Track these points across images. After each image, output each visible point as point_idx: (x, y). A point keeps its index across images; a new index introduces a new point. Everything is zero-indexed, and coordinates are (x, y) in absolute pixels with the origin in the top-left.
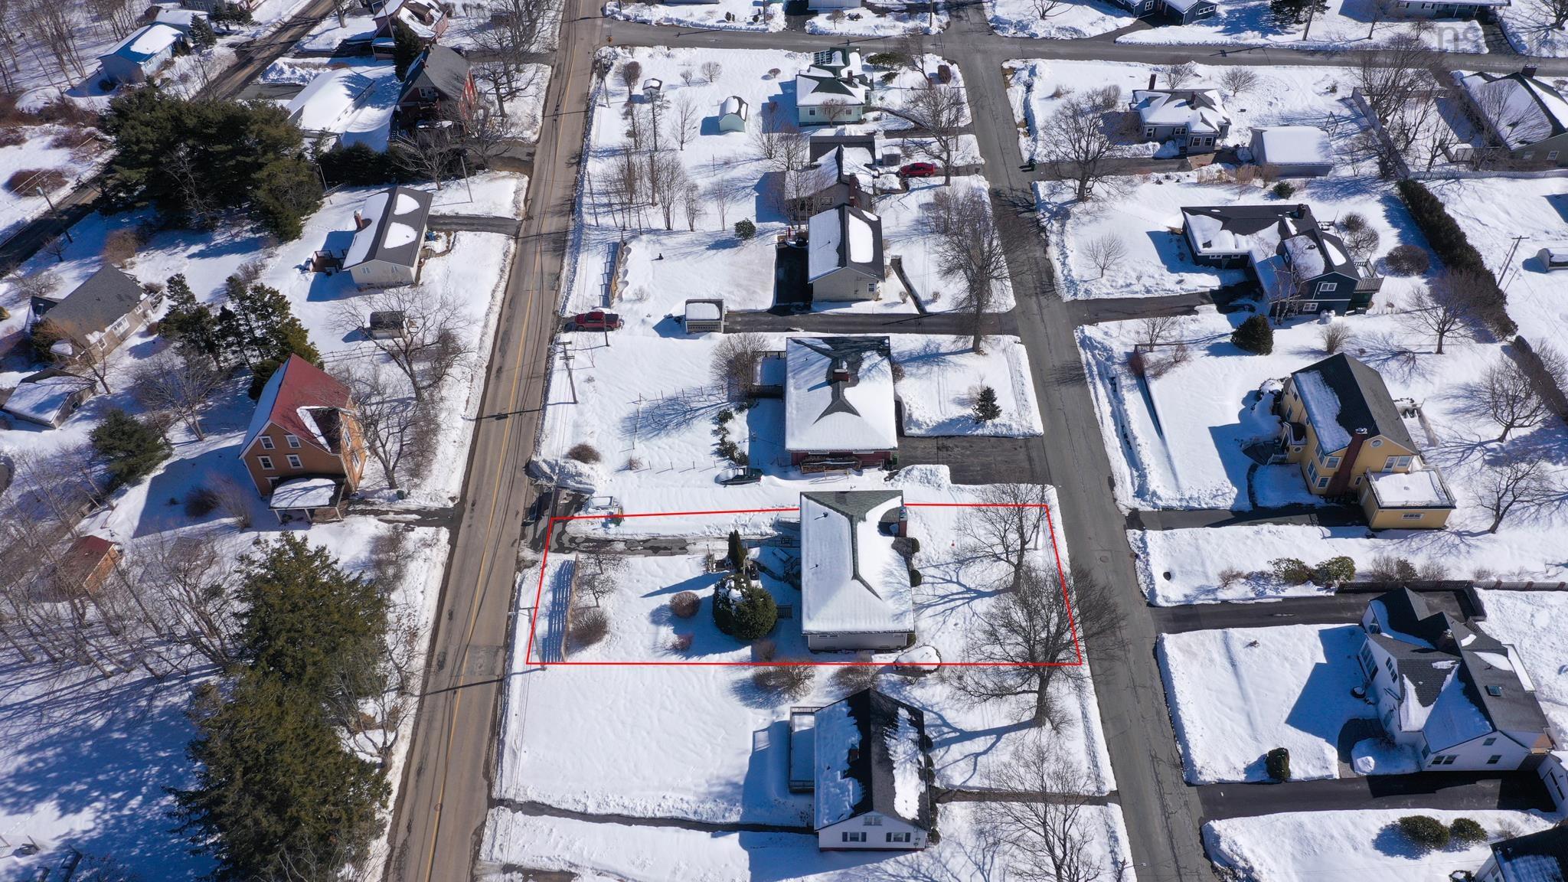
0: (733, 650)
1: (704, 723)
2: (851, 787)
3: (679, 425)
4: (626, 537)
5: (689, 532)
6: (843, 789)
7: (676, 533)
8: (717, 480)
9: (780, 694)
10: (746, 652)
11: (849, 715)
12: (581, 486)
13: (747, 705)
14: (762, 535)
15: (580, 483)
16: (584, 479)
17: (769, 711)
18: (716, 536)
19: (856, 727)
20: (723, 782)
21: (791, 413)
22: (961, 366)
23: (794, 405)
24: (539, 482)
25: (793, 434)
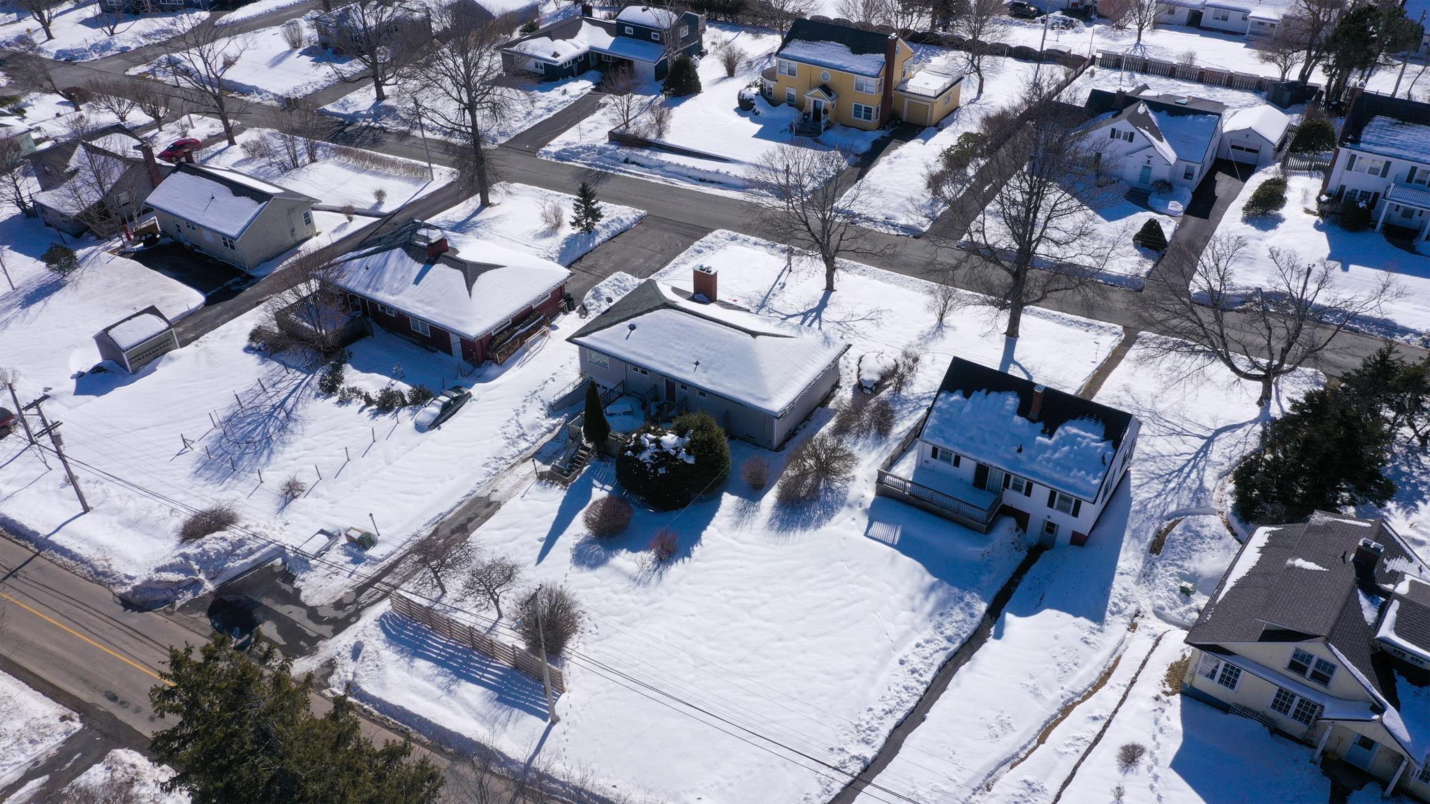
0: (716, 510)
1: (810, 577)
2: (1075, 431)
3: (283, 428)
4: (407, 547)
5: (473, 486)
6: (1071, 440)
7: (459, 498)
8: (420, 428)
9: (828, 489)
10: (729, 501)
11: (967, 395)
12: (257, 555)
13: (818, 526)
14: (550, 431)
15: (251, 552)
16: (253, 545)
17: (845, 510)
18: (505, 467)
19: (993, 395)
20: (920, 596)
21: (427, 312)
22: (496, 217)
23: (419, 305)
24: (178, 603)
25: (461, 322)
